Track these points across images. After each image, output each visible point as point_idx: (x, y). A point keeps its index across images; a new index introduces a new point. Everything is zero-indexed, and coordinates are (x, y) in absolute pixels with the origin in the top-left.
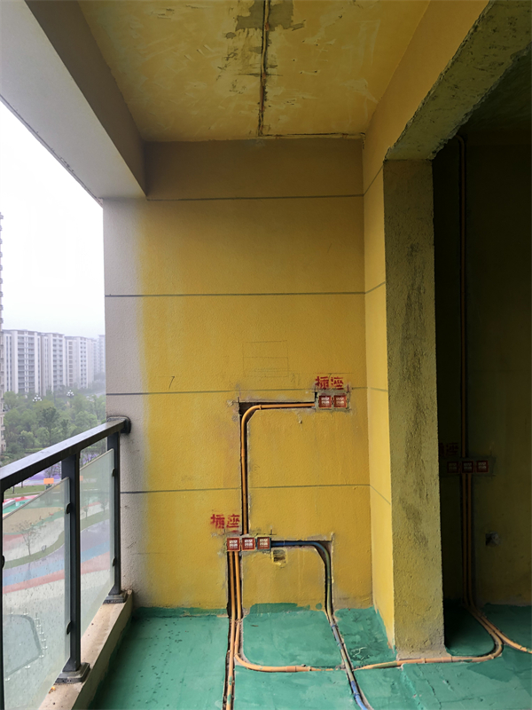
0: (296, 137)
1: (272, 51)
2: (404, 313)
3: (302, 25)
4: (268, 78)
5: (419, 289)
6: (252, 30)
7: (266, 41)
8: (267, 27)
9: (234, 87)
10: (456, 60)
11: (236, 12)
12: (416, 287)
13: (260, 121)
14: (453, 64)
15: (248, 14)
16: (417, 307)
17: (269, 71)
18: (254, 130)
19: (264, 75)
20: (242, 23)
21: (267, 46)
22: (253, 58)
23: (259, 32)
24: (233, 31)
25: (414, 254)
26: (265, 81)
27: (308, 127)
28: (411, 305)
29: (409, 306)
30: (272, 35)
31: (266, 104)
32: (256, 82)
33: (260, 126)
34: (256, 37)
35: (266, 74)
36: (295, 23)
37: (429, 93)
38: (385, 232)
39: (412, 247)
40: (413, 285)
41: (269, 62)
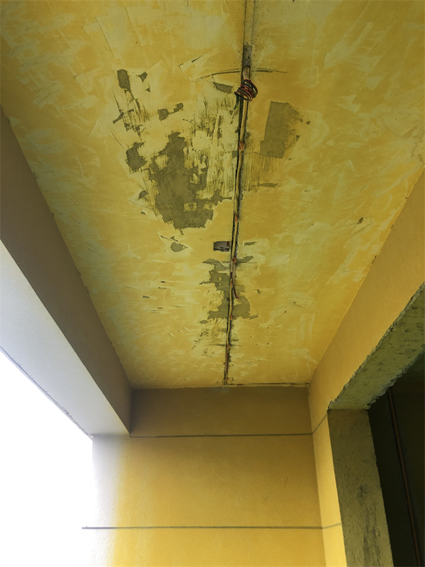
0: (254, 386)
1: (234, 331)
2: (363, 557)
3: (257, 316)
4: (231, 348)
5: (374, 531)
6: (219, 320)
7: (230, 326)
8: (230, 317)
9: (206, 353)
10: (379, 348)
11: (208, 309)
12: (370, 529)
13: (225, 375)
14: (377, 350)
15: (217, 310)
16: (374, 551)
17: (232, 343)
18: (221, 380)
19: (229, 346)
20: (212, 315)
21: (231, 328)
22: (220, 335)
23: (225, 321)
24: (206, 319)
25: (364, 495)
26: (229, 349)
27: (264, 379)
28: (368, 549)
29: (366, 549)
30: (234, 322)
31: (230, 364)
32: (222, 351)
33: (226, 378)
34: (223, 323)
35: (230, 345)
36: (251, 315)
37: (360, 367)
38: (335, 473)
39: (361, 488)
40: (367, 528)
41: (232, 338)
